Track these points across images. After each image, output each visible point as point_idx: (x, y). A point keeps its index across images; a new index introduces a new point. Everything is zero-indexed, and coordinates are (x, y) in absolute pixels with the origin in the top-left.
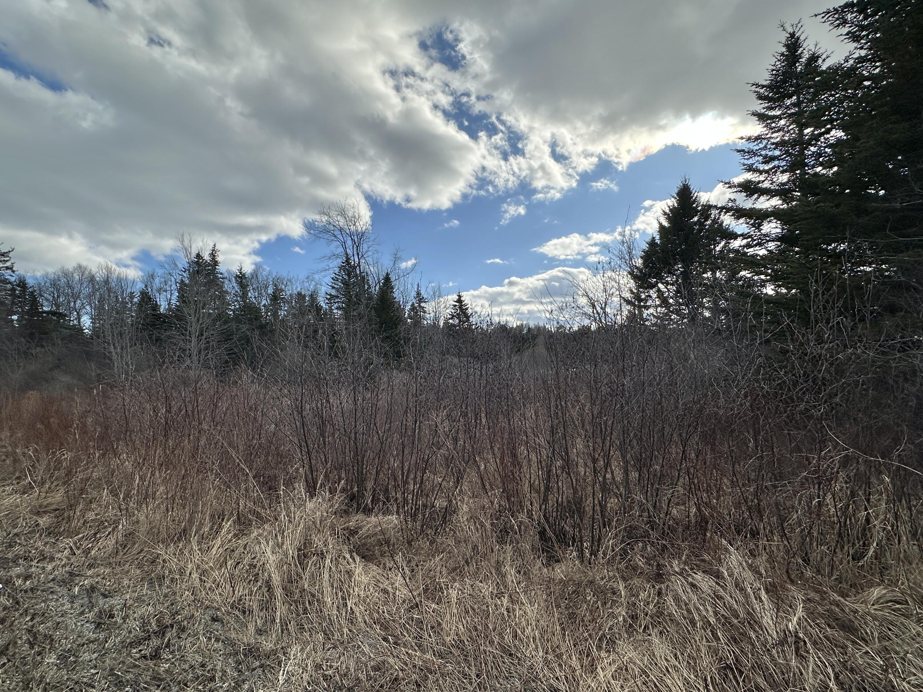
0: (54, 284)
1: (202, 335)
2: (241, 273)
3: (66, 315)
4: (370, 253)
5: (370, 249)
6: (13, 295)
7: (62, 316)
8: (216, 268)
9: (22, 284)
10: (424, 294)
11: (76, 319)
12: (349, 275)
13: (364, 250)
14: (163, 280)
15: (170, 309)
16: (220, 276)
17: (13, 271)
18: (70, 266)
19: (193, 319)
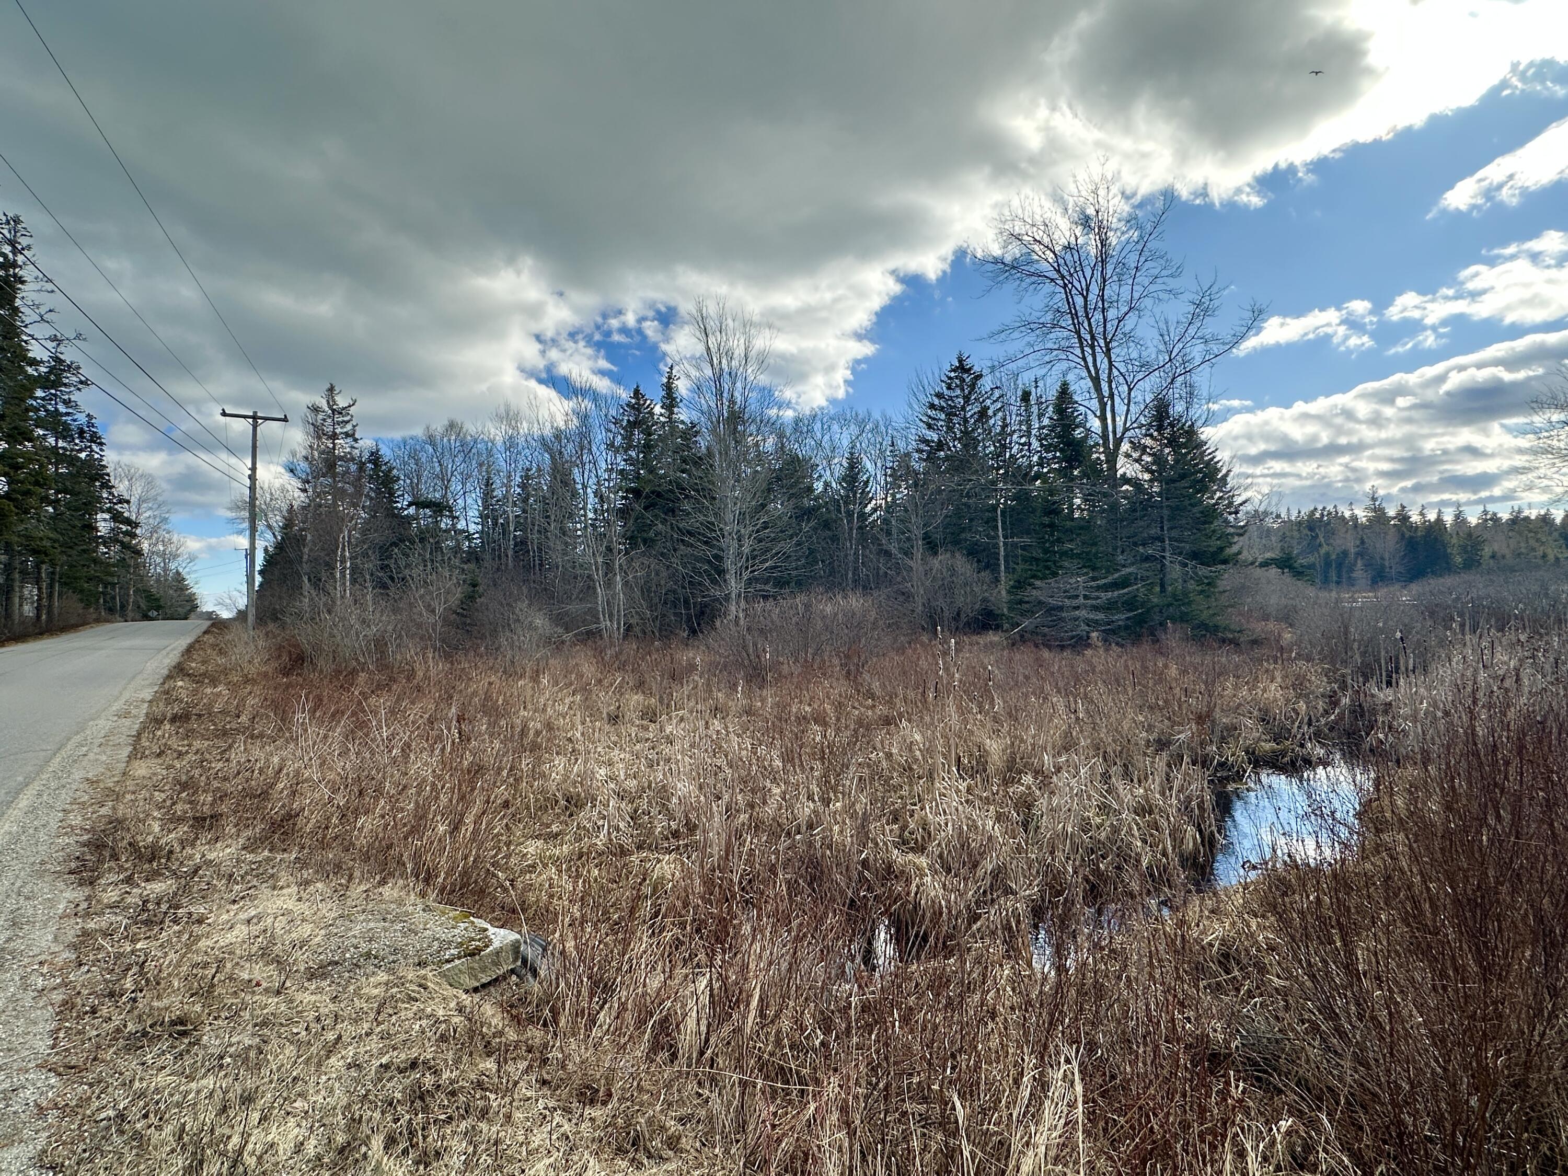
9: (374, 459)
17: (356, 440)
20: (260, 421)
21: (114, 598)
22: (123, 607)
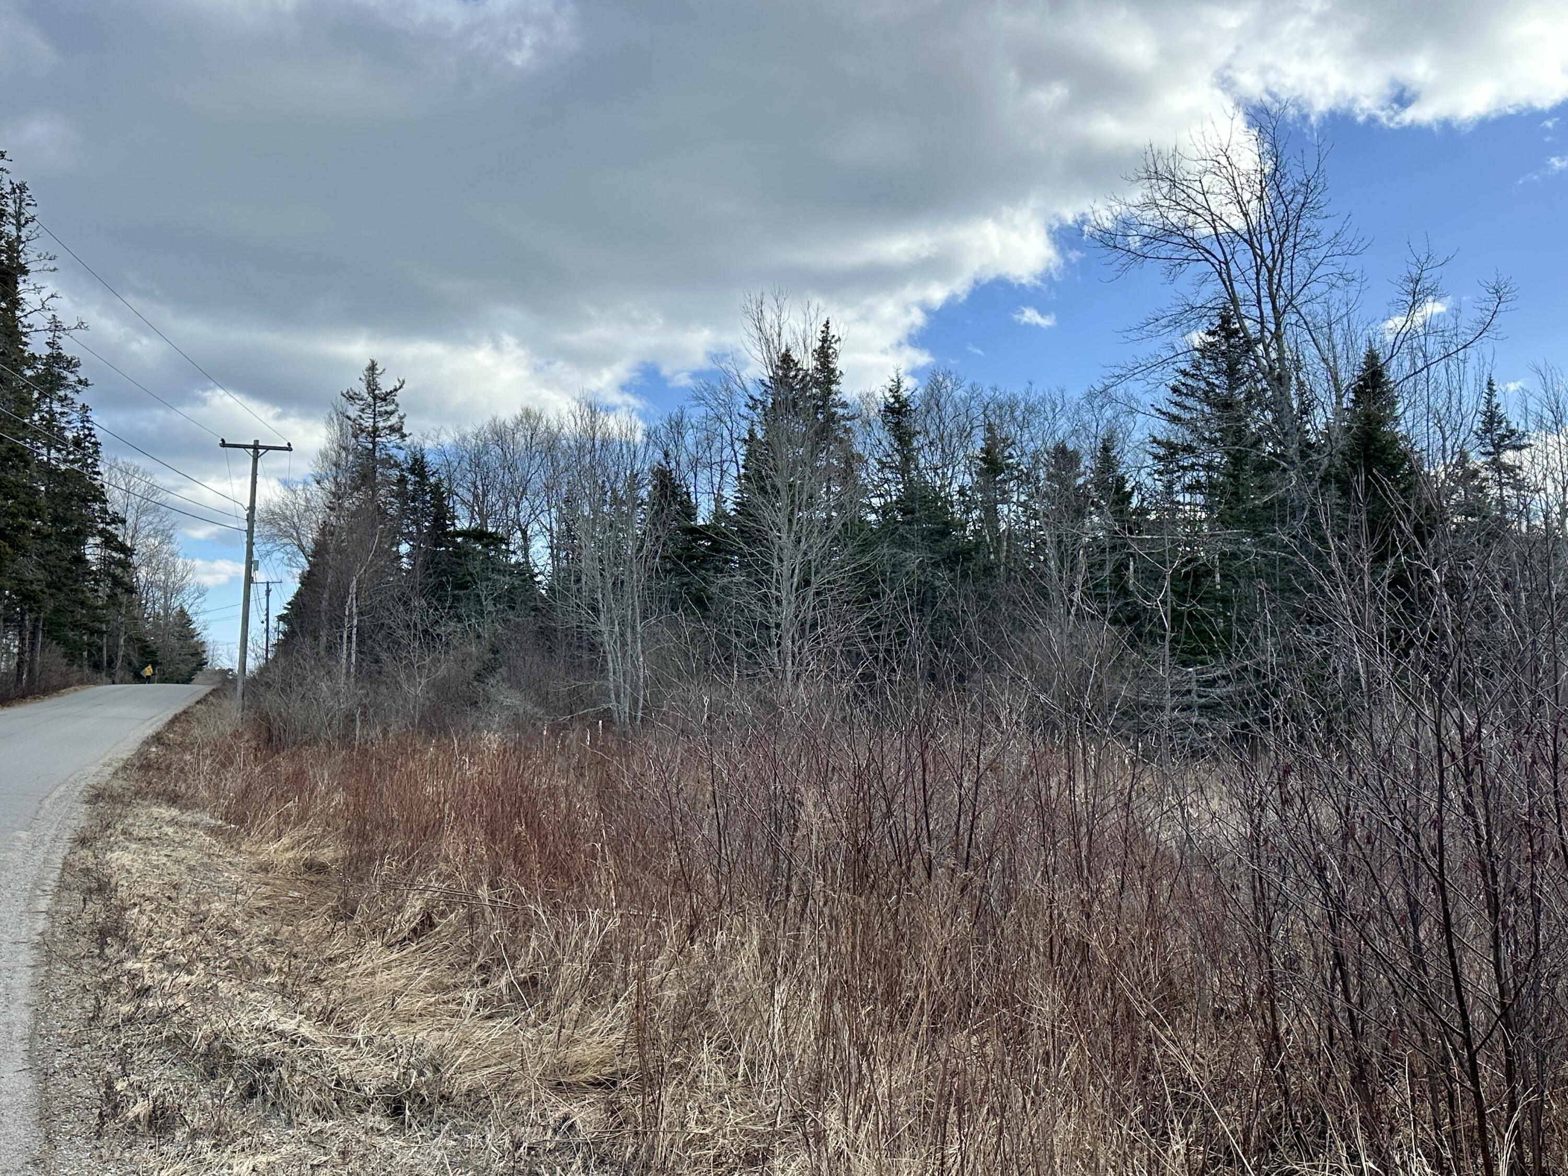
0: (477, 461)
1: (807, 583)
2: (897, 398)
3: (502, 540)
4: (1316, 288)
5: (1317, 273)
6: (401, 495)
7: (495, 540)
8: (830, 392)
9: (418, 466)
10: (1514, 418)
11: (520, 548)
12: (1232, 372)
13: (1298, 282)
14: (702, 435)
15: (719, 515)
16: (840, 411)
17: (403, 436)
18: (508, 415)
19: (786, 540)
20: (261, 451)
21: (100, 649)
22: (111, 662)
